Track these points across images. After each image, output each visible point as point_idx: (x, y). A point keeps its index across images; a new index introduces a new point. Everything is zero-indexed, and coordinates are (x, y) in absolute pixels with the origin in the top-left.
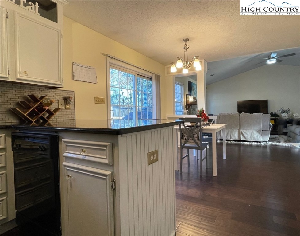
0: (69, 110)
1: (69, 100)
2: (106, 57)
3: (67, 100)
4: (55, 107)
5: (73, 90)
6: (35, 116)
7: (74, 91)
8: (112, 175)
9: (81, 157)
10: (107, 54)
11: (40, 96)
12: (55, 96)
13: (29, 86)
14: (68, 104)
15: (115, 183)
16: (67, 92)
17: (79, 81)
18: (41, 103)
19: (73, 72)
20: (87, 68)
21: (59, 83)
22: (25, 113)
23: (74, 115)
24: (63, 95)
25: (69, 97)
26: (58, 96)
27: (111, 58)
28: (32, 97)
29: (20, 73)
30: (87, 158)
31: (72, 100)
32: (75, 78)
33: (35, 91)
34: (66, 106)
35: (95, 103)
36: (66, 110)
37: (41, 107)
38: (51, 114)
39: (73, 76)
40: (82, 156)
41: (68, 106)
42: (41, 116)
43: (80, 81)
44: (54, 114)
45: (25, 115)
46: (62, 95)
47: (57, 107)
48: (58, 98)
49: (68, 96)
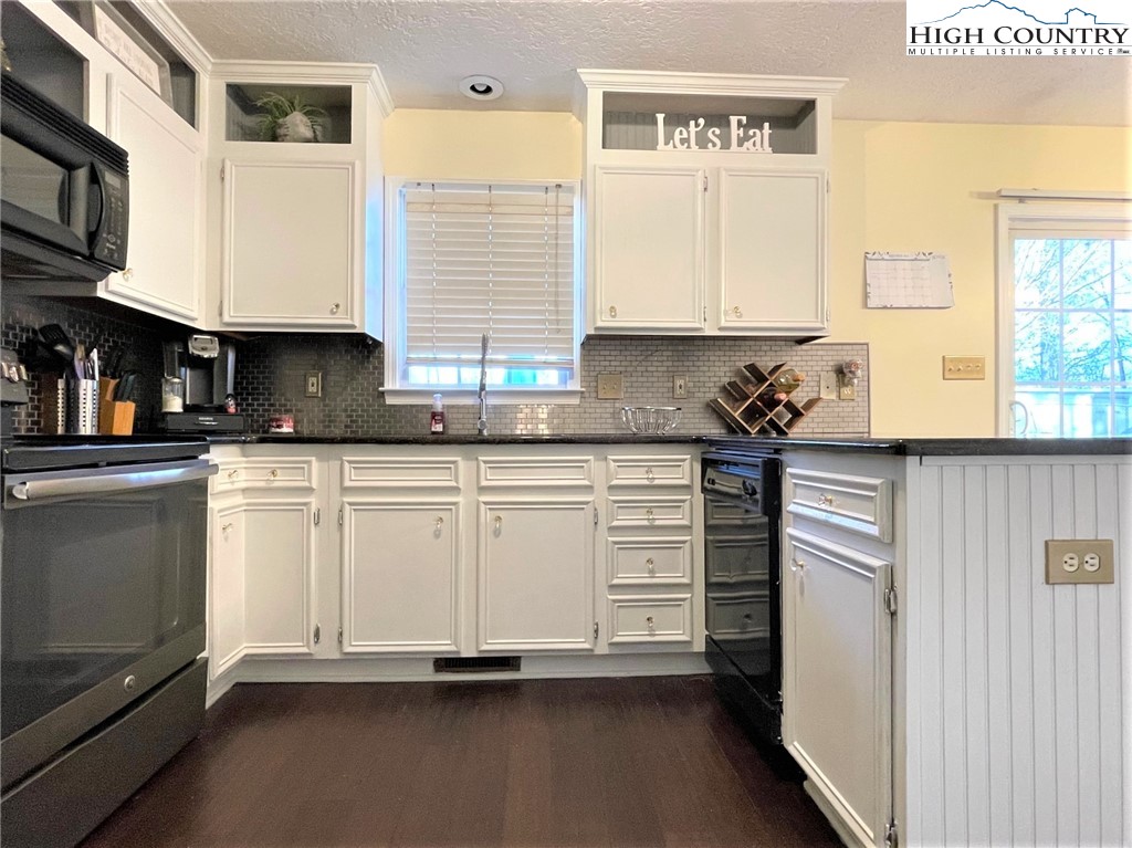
0: (851, 404)
1: (850, 372)
2: (996, 202)
3: (842, 373)
4: (810, 394)
5: (866, 341)
6: (758, 419)
7: (867, 344)
8: (891, 571)
9: (822, 516)
10: (999, 191)
11: (772, 365)
12: (811, 363)
13: (748, 343)
14: (847, 386)
15: (895, 597)
16: (845, 347)
17: (885, 308)
18: (771, 385)
19: (866, 284)
20: (916, 259)
21: (819, 325)
22: (735, 412)
23: (866, 419)
24: (835, 358)
25: (849, 365)
26: (819, 363)
27: (1021, 199)
28: (752, 368)
29: (726, 313)
30: (835, 520)
31: (859, 373)
32: (871, 303)
33: (761, 354)
34: (842, 390)
35: (944, 379)
36: (843, 404)
37: (771, 393)
38: (797, 414)
39: (866, 296)
40: (825, 514)
41: (846, 391)
42: (771, 418)
43: (891, 308)
44: (803, 415)
45: (736, 415)
46: (830, 358)
47: (813, 395)
48: (819, 369)
49: (848, 359)
